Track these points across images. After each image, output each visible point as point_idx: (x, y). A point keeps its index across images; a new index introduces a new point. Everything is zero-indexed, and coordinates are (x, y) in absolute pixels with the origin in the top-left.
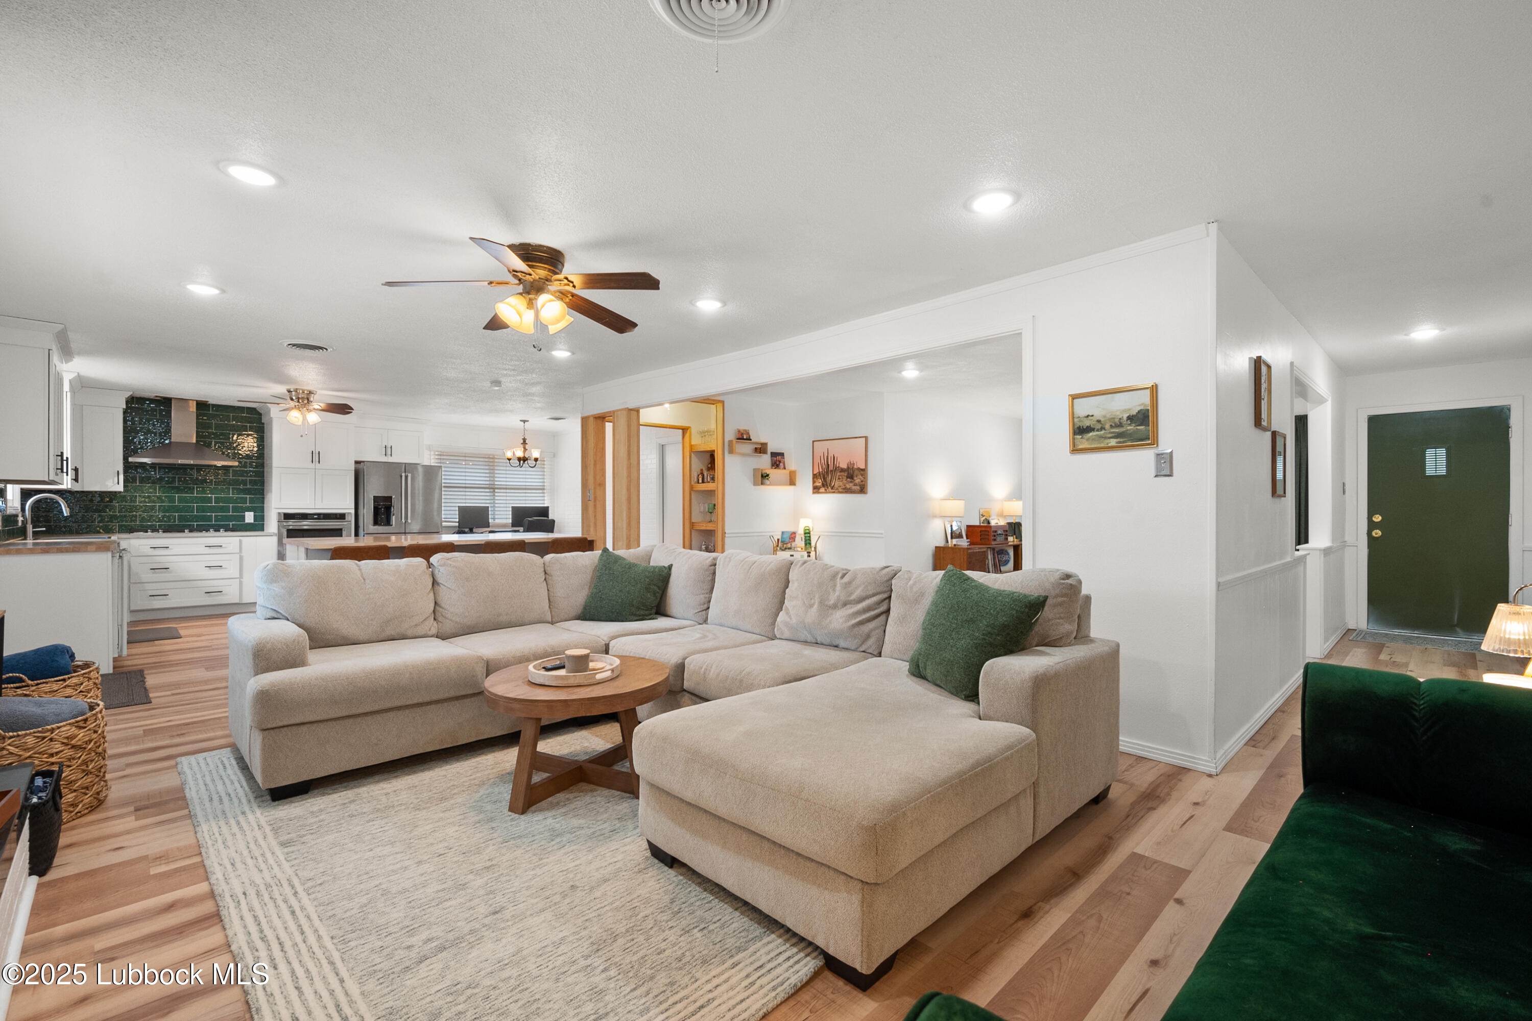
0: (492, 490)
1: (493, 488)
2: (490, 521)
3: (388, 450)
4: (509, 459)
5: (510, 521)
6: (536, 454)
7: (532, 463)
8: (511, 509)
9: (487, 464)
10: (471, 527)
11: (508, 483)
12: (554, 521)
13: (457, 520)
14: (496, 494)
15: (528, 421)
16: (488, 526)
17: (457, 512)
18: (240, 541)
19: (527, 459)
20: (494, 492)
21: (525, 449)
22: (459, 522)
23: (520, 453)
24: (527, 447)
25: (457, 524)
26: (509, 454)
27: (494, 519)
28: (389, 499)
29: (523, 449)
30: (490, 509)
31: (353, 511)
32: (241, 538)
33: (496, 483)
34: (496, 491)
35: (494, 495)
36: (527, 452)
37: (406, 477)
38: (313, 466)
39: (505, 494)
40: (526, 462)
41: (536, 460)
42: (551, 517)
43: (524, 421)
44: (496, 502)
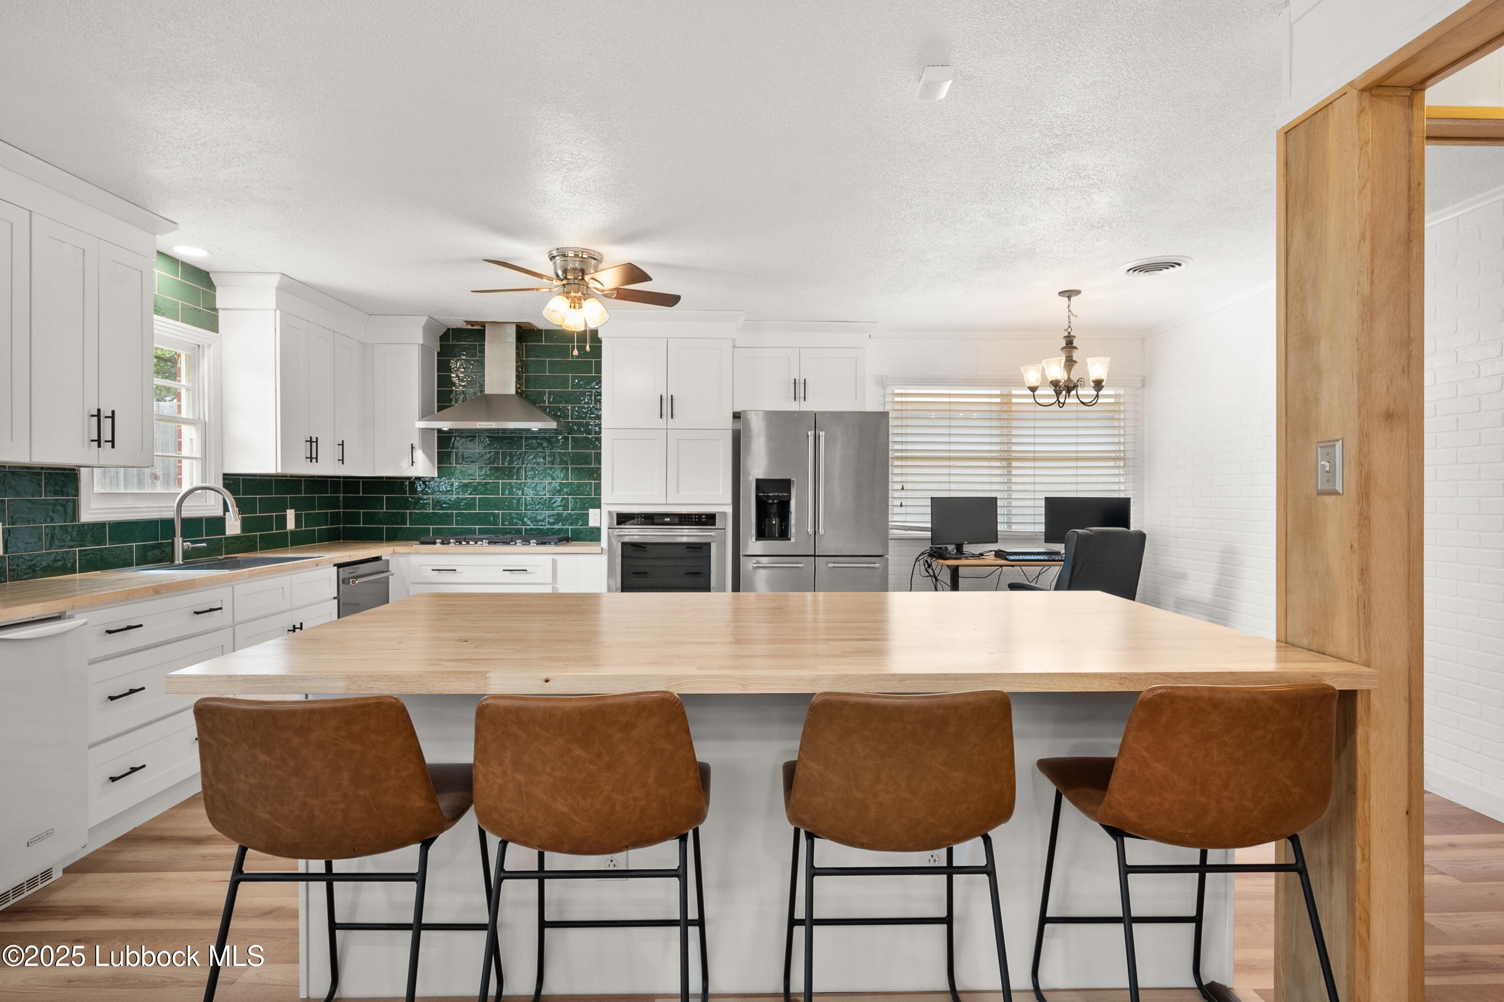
0: (1005, 464)
1: (1007, 460)
2: (1000, 528)
3: (799, 388)
4: (1033, 389)
5: (1042, 528)
6: (1097, 368)
7: (1087, 392)
8: (1043, 503)
9: (995, 415)
10: (959, 542)
11: (1038, 448)
12: (1141, 537)
13: (929, 525)
14: (1014, 472)
15: (1078, 292)
16: (995, 540)
17: (929, 510)
18: (554, 562)
19: (1075, 387)
20: (1009, 466)
21: (1070, 363)
22: (932, 530)
23: (1057, 372)
24: (1076, 355)
25: (928, 534)
26: (1032, 377)
27: (1009, 523)
28: (785, 485)
29: (1063, 359)
30: (999, 503)
31: (729, 510)
32: (555, 557)
33: (1014, 448)
34: (1014, 464)
35: (1009, 474)
36: (1075, 368)
37: (816, 438)
38: (662, 423)
39: (1031, 472)
40: (1073, 393)
41: (1098, 385)
42: (1135, 525)
43: (1069, 294)
44: (1014, 487)
